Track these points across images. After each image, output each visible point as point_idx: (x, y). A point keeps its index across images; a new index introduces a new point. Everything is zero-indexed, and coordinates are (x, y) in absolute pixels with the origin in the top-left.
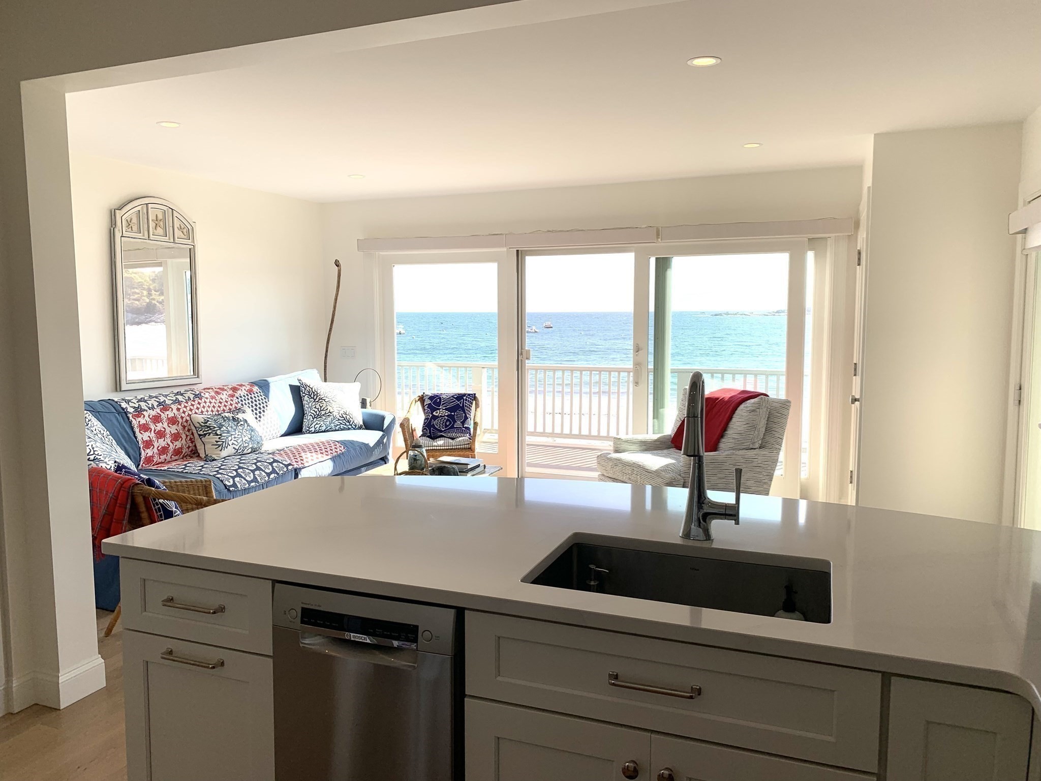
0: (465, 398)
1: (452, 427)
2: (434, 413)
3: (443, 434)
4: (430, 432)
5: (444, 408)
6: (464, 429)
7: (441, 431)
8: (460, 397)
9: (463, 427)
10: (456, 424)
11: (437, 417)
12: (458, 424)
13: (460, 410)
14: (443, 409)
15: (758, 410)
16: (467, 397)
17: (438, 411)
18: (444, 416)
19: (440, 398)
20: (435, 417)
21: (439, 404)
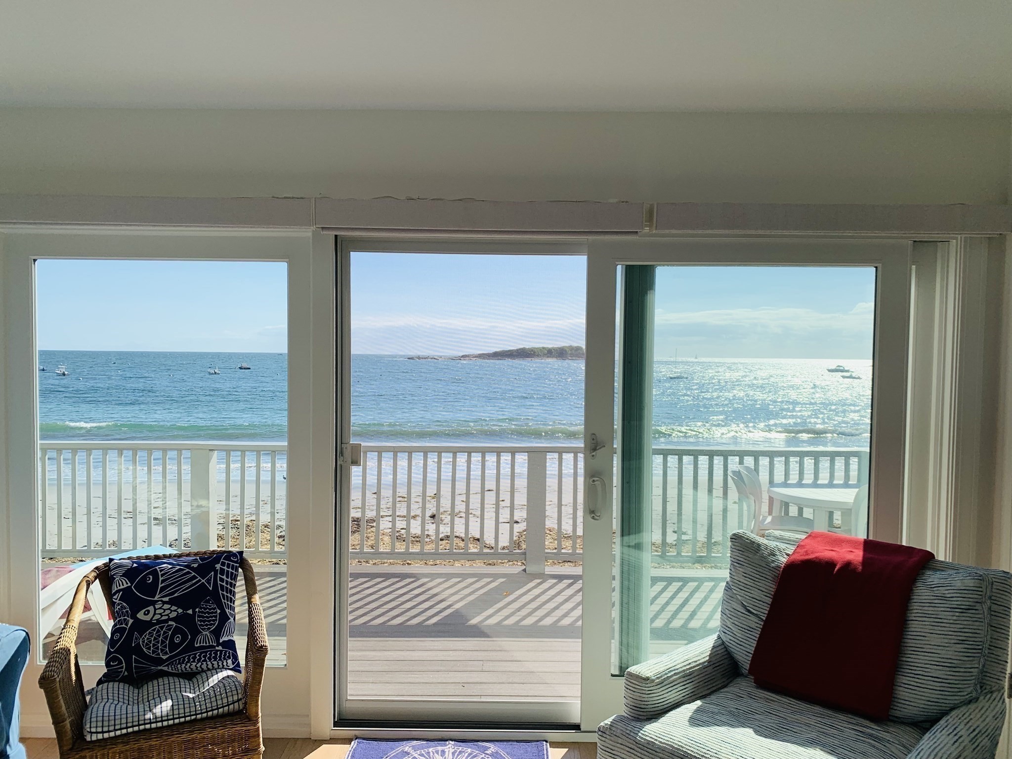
0: (218, 566)
1: (191, 648)
2: (141, 615)
3: (166, 669)
4: (129, 667)
5: (166, 599)
6: (220, 648)
7: (161, 662)
9: (219, 644)
10: (200, 637)
11: (149, 624)
12: (205, 638)
13: (208, 601)
14: (164, 603)
15: (978, 606)
16: (223, 564)
17: (151, 608)
18: (166, 621)
19: (155, 573)
20: (141, 627)
21: (151, 590)
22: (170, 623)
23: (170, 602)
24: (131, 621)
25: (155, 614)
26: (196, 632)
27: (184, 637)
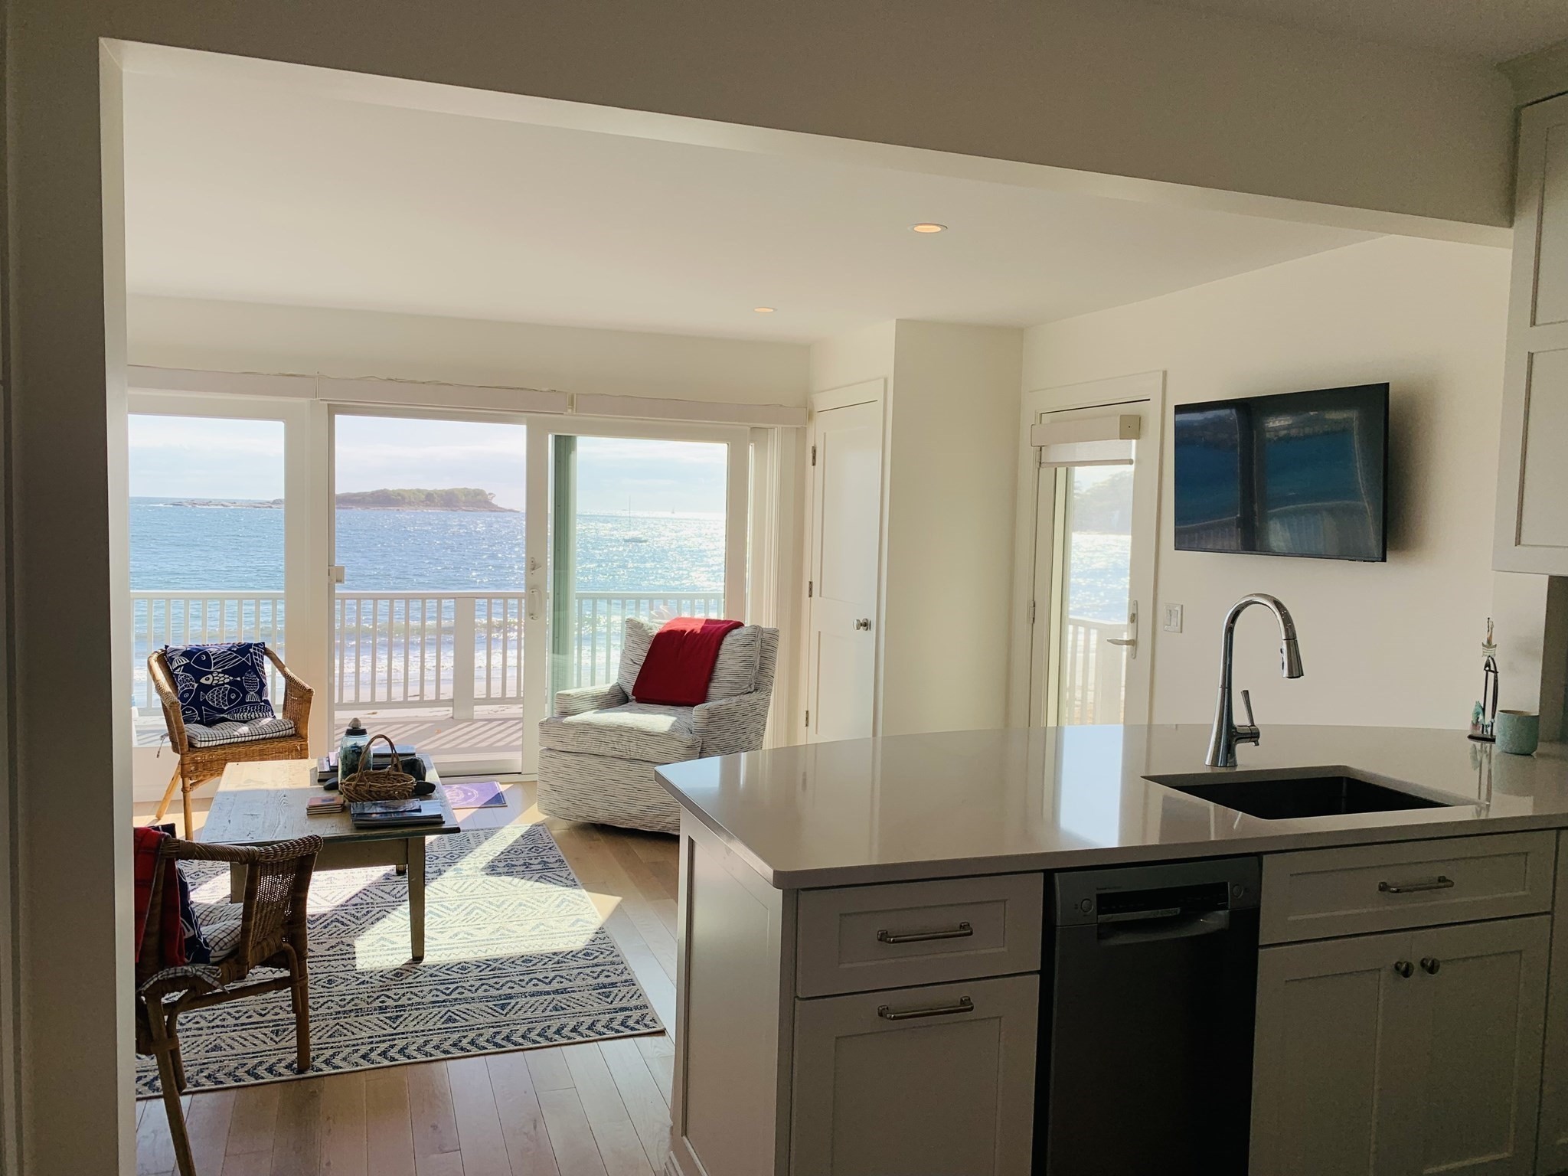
0: (252, 650)
1: (243, 702)
2: (203, 680)
3: (226, 716)
4: (201, 715)
5: (220, 670)
6: (263, 704)
7: (222, 711)
8: (244, 649)
9: (262, 701)
10: (248, 696)
11: (211, 687)
12: (252, 696)
13: (250, 673)
14: (219, 673)
16: (255, 649)
17: (210, 676)
18: (223, 685)
19: (206, 653)
21: (207, 664)
22: (226, 686)
23: (223, 672)
24: (196, 685)
25: (213, 680)
26: (245, 693)
27: (238, 696)
